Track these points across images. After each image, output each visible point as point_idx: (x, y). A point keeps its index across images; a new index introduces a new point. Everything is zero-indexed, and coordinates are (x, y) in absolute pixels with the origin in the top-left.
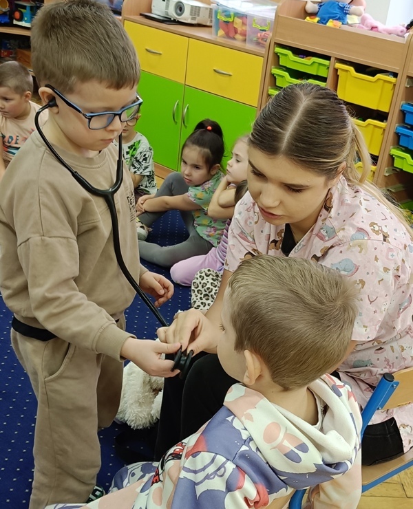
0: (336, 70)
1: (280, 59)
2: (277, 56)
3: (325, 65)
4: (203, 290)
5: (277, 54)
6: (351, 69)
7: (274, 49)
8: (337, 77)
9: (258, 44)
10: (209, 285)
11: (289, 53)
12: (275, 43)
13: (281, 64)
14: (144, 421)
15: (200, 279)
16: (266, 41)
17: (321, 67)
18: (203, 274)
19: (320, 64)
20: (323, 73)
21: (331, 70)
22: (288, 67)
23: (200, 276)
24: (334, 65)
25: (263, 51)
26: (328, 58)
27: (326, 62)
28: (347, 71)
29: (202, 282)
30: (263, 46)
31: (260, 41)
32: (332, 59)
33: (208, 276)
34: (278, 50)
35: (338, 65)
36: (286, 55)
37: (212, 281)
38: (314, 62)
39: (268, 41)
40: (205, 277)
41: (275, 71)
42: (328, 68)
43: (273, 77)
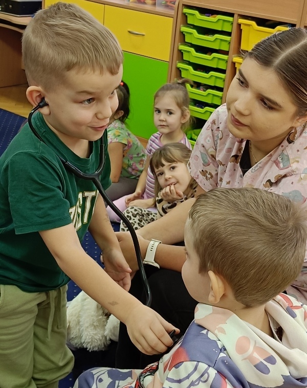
0: (239, 25)
1: (188, 18)
2: (185, 16)
3: (229, 21)
5: (185, 14)
6: (253, 23)
7: (182, 10)
8: (240, 31)
9: (167, 6)
11: (196, 13)
12: (183, 5)
13: (188, 22)
14: (99, 342)
16: (174, 4)
17: (226, 24)
19: (224, 21)
20: (227, 28)
21: (235, 25)
22: (195, 25)
24: (238, 20)
25: (173, 13)
26: (231, 15)
27: (230, 19)
28: (249, 25)
30: (172, 8)
31: (168, 4)
32: (236, 16)
34: (186, 11)
35: (241, 21)
36: (193, 15)
38: (219, 19)
39: (177, 3)
41: (184, 29)
42: (232, 23)
43: (183, 35)
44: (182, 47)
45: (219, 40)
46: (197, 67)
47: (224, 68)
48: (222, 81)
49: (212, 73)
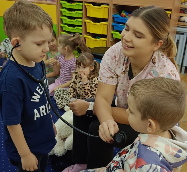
0: (85, 6)
2: (61, 4)
4: (60, 97)
6: (91, 5)
7: (60, 2)
8: (86, 9)
9: (52, 0)
10: (62, 95)
13: (63, 6)
15: (57, 93)
17: (79, 6)
18: (58, 91)
19: (79, 5)
20: (80, 8)
22: (66, 7)
23: (57, 92)
24: (84, 4)
25: (56, 3)
26: (82, 2)
27: (81, 4)
28: (89, 6)
29: (59, 94)
30: (55, 1)
32: (83, 2)
33: (60, 91)
35: (86, 4)
36: (65, 3)
37: (63, 93)
38: (76, 4)
40: (59, 92)
41: (62, 10)
42: (82, 6)
43: (61, 12)
44: (62, 18)
45: (77, 13)
46: (70, 25)
47: (81, 25)
48: (81, 30)
49: (76, 27)
